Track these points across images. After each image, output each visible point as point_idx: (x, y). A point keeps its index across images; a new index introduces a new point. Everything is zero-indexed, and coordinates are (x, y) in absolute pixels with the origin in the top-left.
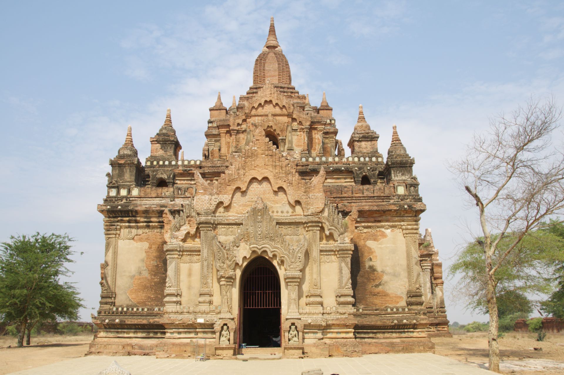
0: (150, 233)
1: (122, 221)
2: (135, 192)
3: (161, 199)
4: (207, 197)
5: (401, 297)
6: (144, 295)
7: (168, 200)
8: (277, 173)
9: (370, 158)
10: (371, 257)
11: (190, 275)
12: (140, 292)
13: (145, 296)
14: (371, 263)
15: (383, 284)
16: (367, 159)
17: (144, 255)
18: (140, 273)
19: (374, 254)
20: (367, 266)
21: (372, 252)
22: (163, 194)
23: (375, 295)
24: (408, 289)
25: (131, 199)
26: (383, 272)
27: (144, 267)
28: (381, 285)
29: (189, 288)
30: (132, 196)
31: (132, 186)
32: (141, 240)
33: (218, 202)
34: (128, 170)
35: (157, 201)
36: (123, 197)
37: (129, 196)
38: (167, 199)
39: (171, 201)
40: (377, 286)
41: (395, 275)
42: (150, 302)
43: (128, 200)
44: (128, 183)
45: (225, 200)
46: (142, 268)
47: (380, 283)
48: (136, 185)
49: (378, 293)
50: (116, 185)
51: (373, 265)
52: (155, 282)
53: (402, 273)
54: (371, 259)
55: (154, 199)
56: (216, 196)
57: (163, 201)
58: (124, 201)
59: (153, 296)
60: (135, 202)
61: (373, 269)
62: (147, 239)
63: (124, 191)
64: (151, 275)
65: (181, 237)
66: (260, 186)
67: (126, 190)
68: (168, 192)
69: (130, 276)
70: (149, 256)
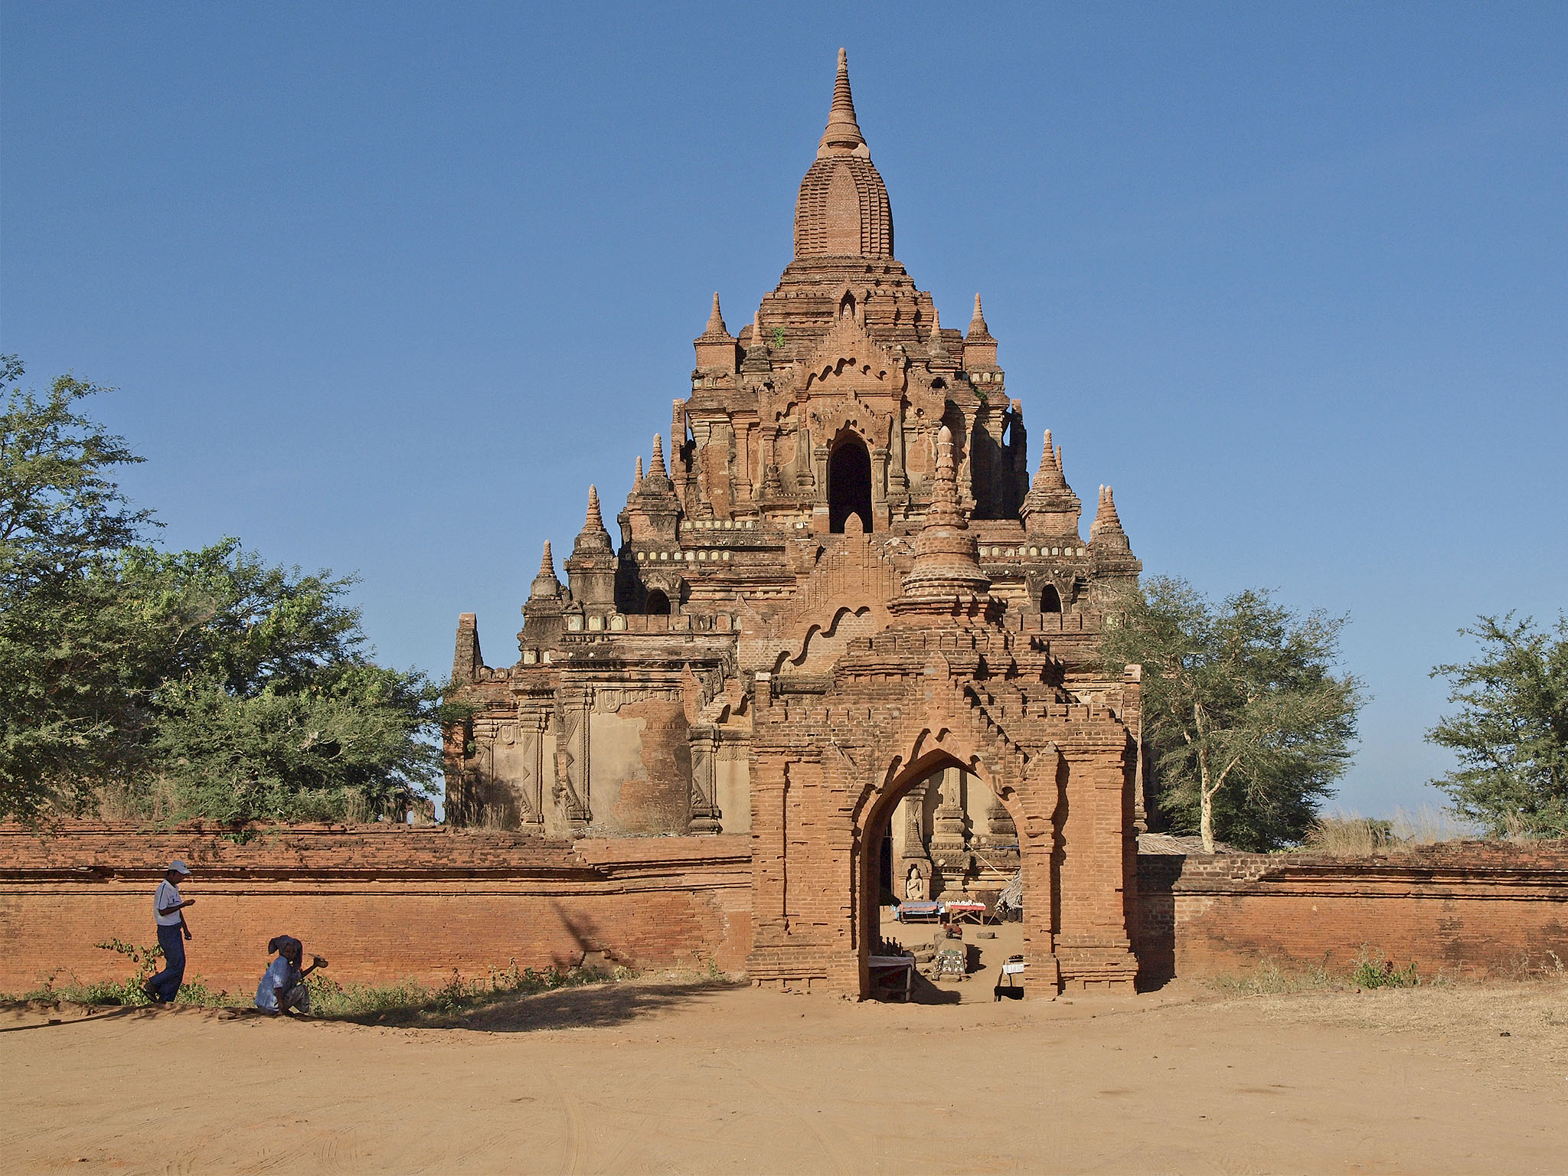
0: (648, 700)
1: (596, 679)
2: (617, 623)
3: (668, 638)
4: (760, 643)
6: (642, 814)
7: (682, 639)
9: (1062, 549)
11: (732, 781)
12: (634, 808)
16: (1055, 551)
17: (639, 740)
18: (633, 775)
22: (671, 628)
25: (611, 638)
27: (638, 762)
29: (733, 803)
30: (611, 632)
31: (610, 613)
32: (631, 714)
33: (780, 652)
34: (601, 581)
35: (660, 642)
36: (595, 635)
37: (605, 632)
38: (679, 638)
39: (687, 642)
43: (606, 639)
44: (602, 606)
45: (792, 649)
46: (636, 766)
48: (618, 612)
50: (580, 611)
52: (661, 791)
55: (655, 637)
56: (776, 641)
57: (671, 643)
58: (598, 641)
60: (618, 643)
62: (644, 712)
63: (597, 622)
64: (654, 778)
65: (715, 715)
66: (855, 622)
67: (599, 620)
68: (680, 625)
69: (614, 780)
70: (647, 742)
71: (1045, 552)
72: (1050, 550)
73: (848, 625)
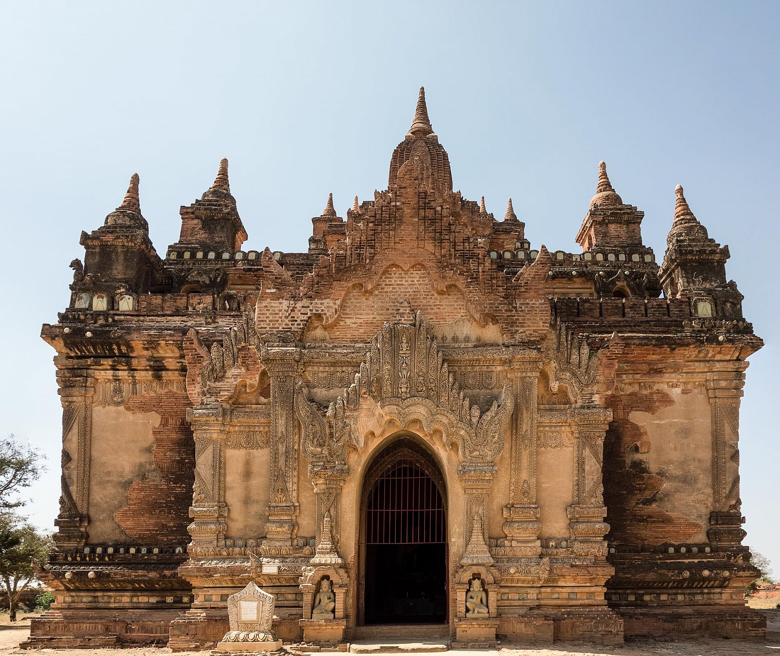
2: (126, 303)
3: (185, 318)
4: (285, 303)
5: (696, 526)
6: (152, 521)
8: (444, 256)
9: (629, 255)
10: (638, 444)
11: (247, 474)
12: (143, 515)
13: (156, 525)
14: (638, 457)
15: (661, 499)
16: (622, 257)
17: (151, 438)
18: (144, 477)
19: (644, 438)
20: (628, 462)
21: (641, 434)
22: (190, 308)
23: (643, 520)
24: (711, 508)
25: (116, 318)
26: (661, 474)
27: (151, 464)
28: (655, 501)
29: (247, 501)
30: (118, 312)
31: (121, 291)
32: (142, 407)
33: (309, 315)
36: (99, 314)
37: (111, 312)
40: (648, 502)
41: (687, 480)
42: (166, 535)
43: (110, 319)
45: (326, 311)
46: (148, 467)
47: (655, 495)
49: (650, 517)
51: (641, 461)
52: (176, 496)
53: (701, 476)
54: (637, 449)
55: (170, 318)
56: (305, 302)
58: (101, 321)
59: (172, 524)
60: (125, 324)
61: (640, 468)
62: (157, 406)
63: (102, 302)
64: (169, 481)
65: (226, 393)
66: (406, 281)
67: (105, 299)
68: (202, 306)
69: (120, 483)
70: (162, 440)
71: (611, 257)
72: (617, 256)
73: (398, 285)
